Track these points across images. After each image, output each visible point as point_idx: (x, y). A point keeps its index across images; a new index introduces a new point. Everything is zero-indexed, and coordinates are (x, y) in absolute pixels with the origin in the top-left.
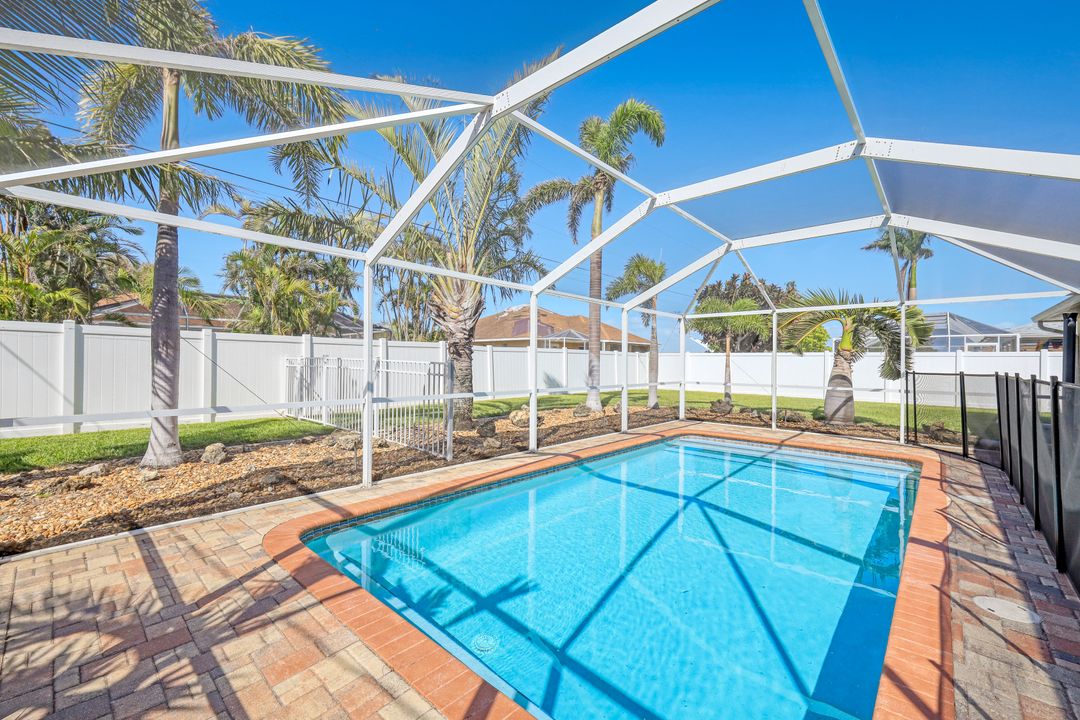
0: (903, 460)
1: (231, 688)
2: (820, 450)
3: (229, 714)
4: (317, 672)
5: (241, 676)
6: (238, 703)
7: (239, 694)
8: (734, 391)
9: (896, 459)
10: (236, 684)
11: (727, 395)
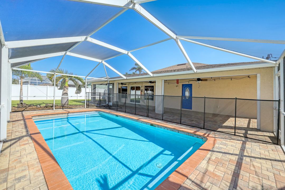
0: (95, 111)
1: (230, 185)
2: (78, 112)
3: (235, 181)
4: (213, 171)
5: (226, 184)
6: (232, 181)
7: (230, 182)
8: (24, 99)
9: (94, 111)
10: (229, 184)
11: (21, 101)
